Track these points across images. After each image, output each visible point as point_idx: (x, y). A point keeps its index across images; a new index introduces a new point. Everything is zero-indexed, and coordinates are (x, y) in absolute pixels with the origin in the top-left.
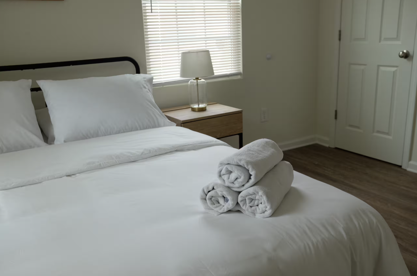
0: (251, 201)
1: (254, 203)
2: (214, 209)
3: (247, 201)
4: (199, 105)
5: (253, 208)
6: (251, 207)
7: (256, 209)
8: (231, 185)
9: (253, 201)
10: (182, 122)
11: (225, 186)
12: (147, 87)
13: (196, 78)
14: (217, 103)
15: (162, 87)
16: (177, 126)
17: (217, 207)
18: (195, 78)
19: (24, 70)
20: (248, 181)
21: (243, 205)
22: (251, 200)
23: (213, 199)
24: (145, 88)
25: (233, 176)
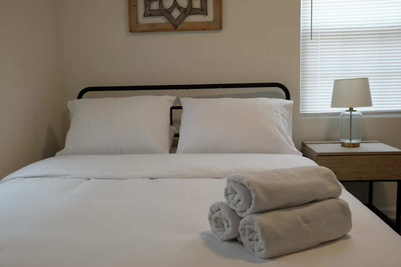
0: (251, 233)
1: (254, 236)
2: (217, 232)
3: (247, 232)
4: (351, 140)
5: (252, 242)
6: (251, 240)
7: (254, 244)
8: (234, 208)
9: (253, 234)
10: (317, 155)
11: (229, 208)
12: (280, 112)
13: (350, 110)
14: (380, 142)
15: (316, 117)
16: (303, 156)
17: (219, 231)
18: (348, 109)
19: (179, 90)
20: (250, 207)
21: (243, 236)
22: (252, 231)
23: (218, 221)
24: (277, 112)
25: (237, 197)
